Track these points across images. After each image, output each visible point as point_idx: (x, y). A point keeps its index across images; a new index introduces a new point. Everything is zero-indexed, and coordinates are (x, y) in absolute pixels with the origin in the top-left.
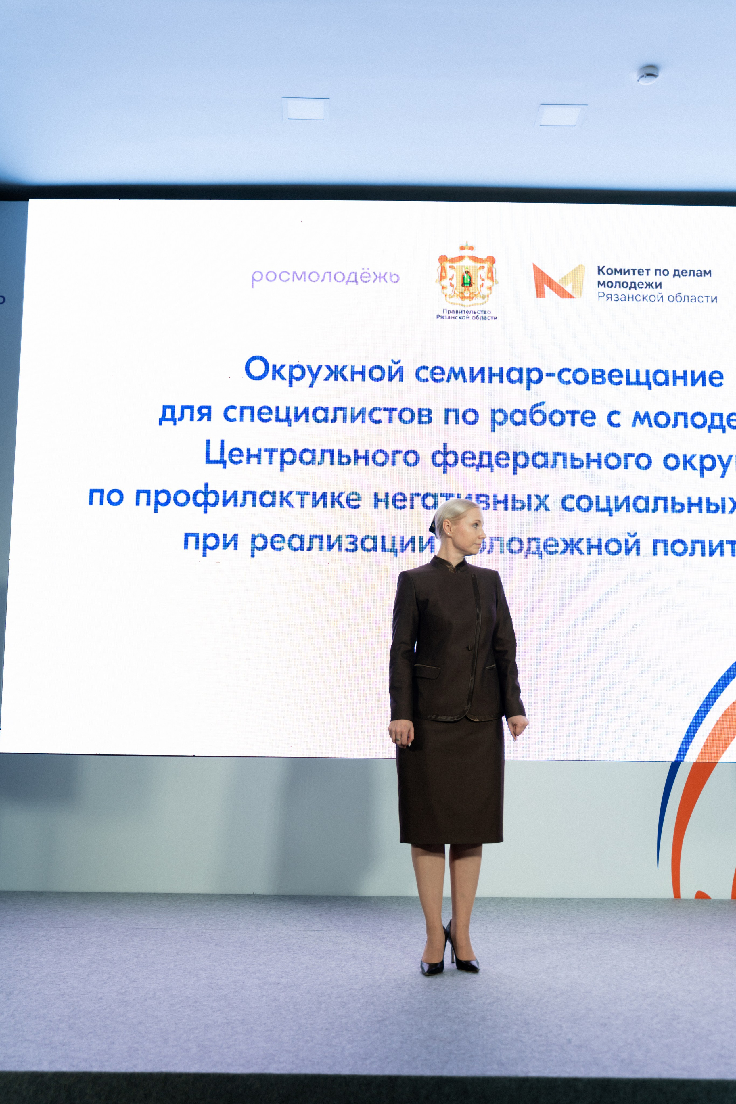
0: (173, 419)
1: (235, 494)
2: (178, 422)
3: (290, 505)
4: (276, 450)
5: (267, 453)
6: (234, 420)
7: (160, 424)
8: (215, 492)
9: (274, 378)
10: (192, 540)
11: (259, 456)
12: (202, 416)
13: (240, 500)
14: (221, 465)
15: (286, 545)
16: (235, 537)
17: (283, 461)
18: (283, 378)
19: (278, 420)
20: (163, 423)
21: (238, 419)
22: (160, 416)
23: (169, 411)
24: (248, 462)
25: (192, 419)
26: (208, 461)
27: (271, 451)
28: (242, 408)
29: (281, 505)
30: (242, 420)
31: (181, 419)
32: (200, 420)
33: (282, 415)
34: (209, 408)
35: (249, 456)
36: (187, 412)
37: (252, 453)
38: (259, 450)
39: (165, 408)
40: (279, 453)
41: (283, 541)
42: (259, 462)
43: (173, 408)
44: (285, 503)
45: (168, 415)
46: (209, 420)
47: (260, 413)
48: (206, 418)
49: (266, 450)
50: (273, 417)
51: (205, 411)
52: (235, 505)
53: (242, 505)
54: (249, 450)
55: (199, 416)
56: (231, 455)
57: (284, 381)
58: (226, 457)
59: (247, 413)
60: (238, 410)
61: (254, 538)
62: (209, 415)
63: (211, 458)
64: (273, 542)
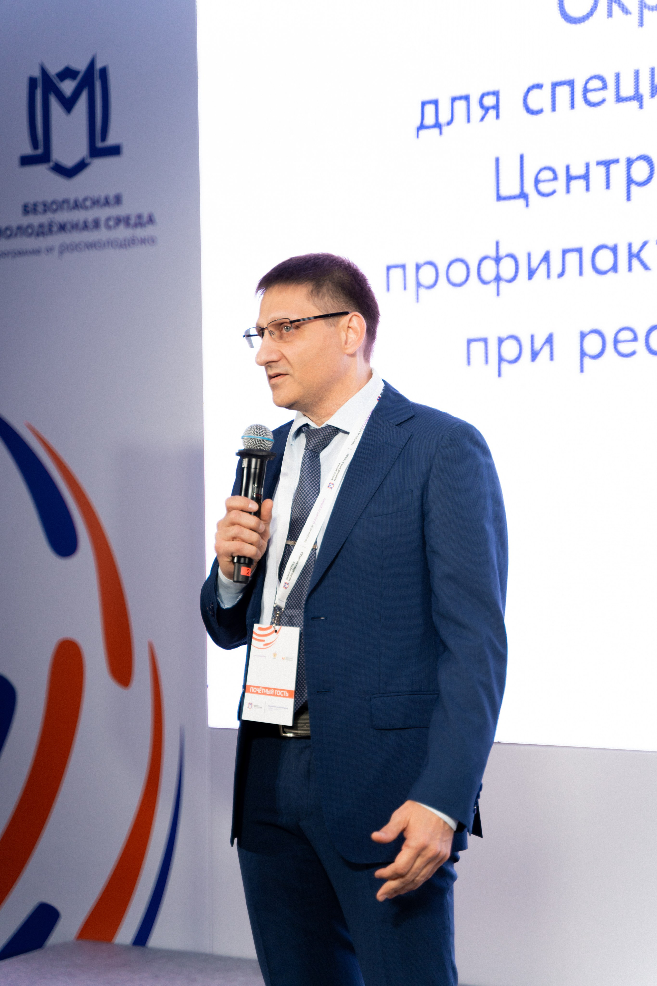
0: (438, 125)
1: (546, 258)
2: (445, 129)
3: (646, 267)
4: (617, 161)
5: (602, 169)
6: (541, 111)
7: (418, 136)
8: (513, 257)
9: (610, 15)
10: (477, 348)
11: (586, 177)
12: (486, 110)
13: (556, 267)
14: (522, 202)
15: (640, 346)
16: (549, 340)
17: (630, 181)
18: (626, 11)
19: (619, 99)
20: (422, 132)
21: (547, 106)
22: (418, 123)
23: (430, 109)
24: (568, 191)
25: (468, 120)
26: (499, 198)
27: (607, 164)
28: (555, 85)
29: (630, 269)
30: (554, 109)
31: (450, 123)
32: (482, 119)
33: (627, 90)
34: (496, 94)
35: (570, 178)
36: (460, 105)
37: (573, 172)
38: (587, 166)
39: (424, 104)
40: (623, 164)
41: (635, 339)
42: (588, 189)
43: (435, 103)
44: (635, 263)
45: (430, 120)
46: (498, 117)
47: (586, 91)
48: (492, 113)
49: (599, 163)
50: (610, 94)
51: (489, 101)
52: (548, 276)
53: (561, 275)
54: (568, 168)
55: (481, 112)
56: (537, 181)
57: (628, 16)
58: (529, 188)
59: (563, 92)
60: (547, 89)
61: (583, 336)
62: (496, 107)
63: (504, 192)
64: (616, 342)
